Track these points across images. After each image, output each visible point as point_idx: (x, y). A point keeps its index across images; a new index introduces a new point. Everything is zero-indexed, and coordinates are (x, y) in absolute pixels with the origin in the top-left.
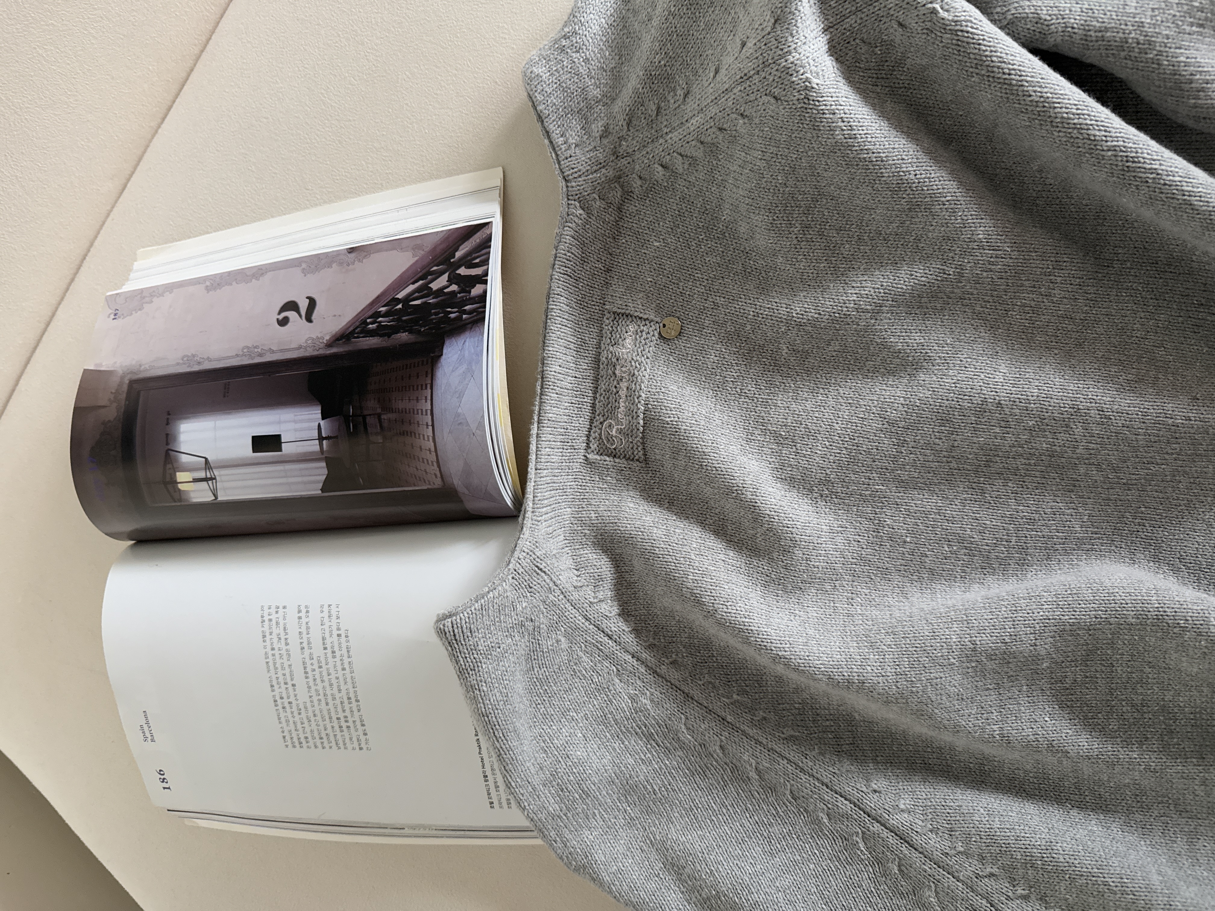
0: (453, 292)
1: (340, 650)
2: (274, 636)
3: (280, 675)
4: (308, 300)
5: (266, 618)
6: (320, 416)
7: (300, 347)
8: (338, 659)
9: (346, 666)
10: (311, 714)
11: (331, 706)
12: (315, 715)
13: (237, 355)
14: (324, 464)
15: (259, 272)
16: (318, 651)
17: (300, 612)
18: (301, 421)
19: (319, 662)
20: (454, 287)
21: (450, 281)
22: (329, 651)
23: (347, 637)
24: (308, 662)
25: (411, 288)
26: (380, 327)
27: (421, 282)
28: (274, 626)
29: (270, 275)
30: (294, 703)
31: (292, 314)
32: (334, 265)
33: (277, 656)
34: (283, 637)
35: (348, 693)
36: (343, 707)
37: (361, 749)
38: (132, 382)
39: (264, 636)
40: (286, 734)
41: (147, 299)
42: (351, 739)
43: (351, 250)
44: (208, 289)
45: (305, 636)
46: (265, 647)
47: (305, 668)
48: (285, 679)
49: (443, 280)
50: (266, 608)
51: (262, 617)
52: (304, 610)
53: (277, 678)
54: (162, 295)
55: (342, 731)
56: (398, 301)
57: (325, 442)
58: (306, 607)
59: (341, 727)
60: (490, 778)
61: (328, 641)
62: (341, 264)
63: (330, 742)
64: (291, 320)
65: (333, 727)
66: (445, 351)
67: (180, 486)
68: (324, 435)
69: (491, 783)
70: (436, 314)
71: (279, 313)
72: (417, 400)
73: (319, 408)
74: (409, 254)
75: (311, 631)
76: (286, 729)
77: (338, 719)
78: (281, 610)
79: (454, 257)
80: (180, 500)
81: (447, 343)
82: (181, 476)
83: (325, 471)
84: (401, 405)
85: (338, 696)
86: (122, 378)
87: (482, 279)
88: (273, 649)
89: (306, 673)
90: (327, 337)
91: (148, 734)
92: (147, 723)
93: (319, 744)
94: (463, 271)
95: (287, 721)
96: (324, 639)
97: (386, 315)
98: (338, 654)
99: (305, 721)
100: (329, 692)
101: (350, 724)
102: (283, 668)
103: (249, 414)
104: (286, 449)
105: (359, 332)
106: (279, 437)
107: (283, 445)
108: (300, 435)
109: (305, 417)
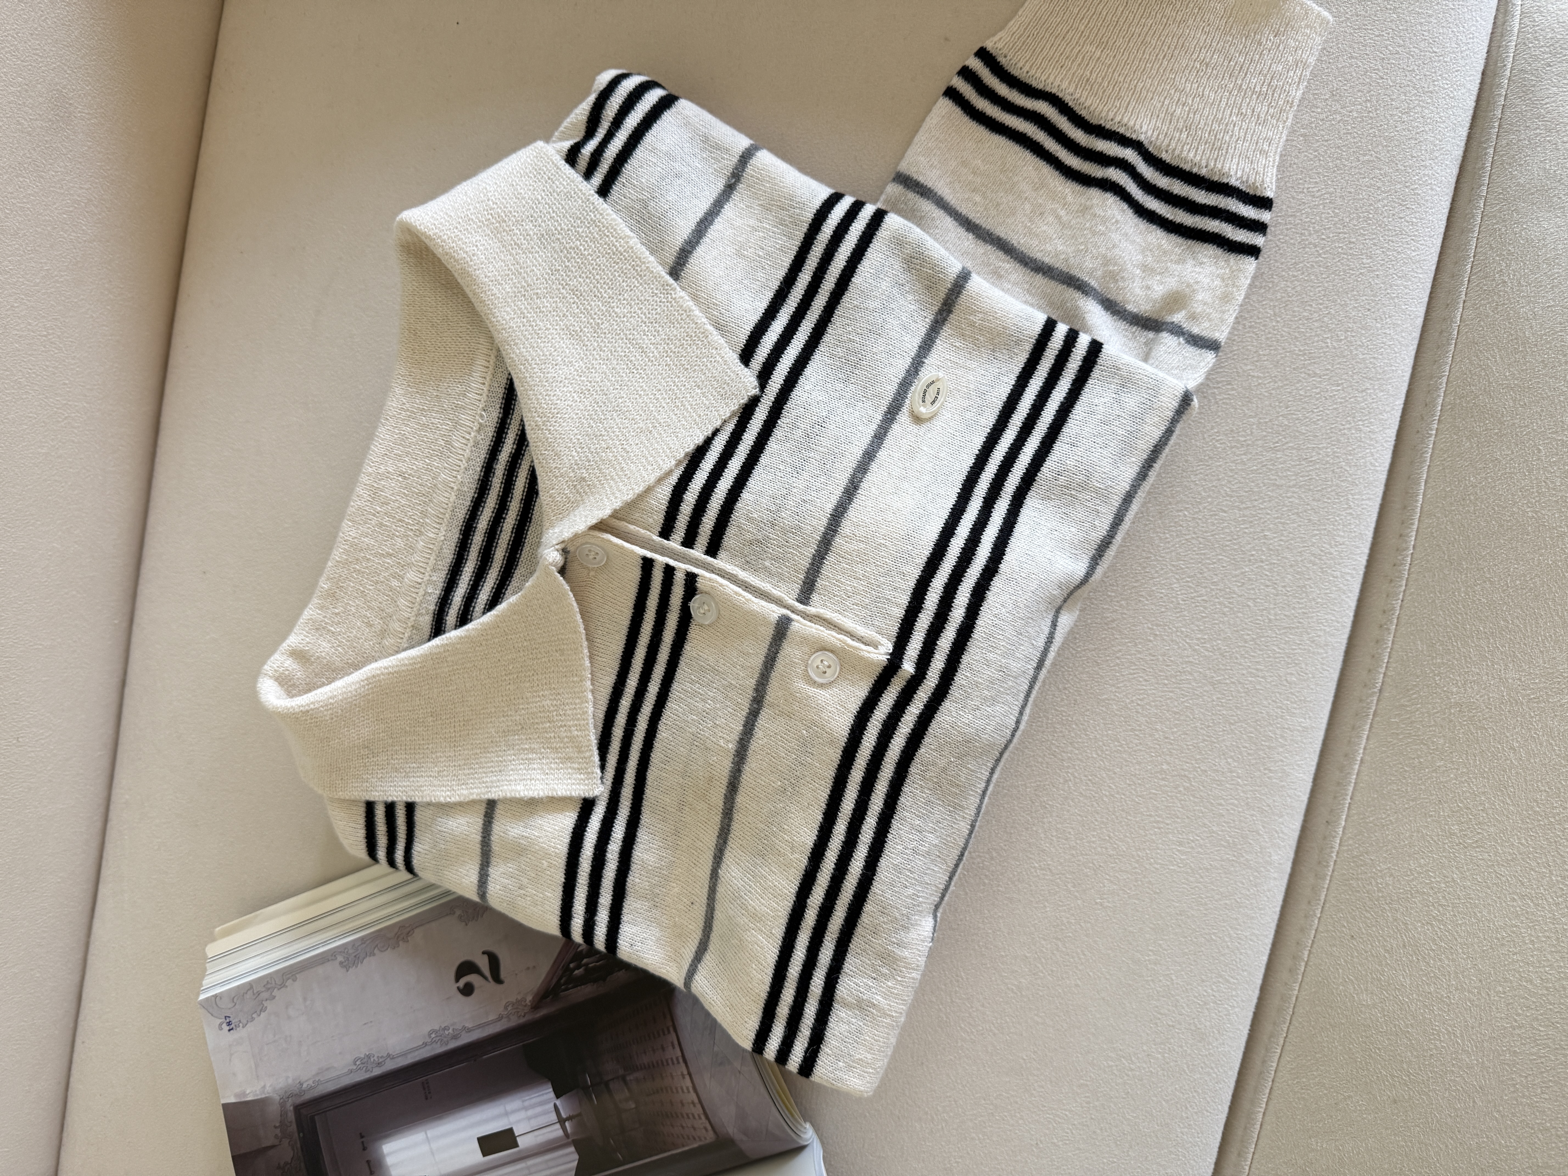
4: (486, 957)
6: (552, 1095)
7: (500, 1017)
13: (425, 1044)
14: (572, 1149)
15: (407, 929)
18: (533, 1106)
26: (589, 972)
29: (421, 931)
31: (472, 978)
38: (298, 1108)
41: (265, 995)
44: (344, 965)
54: (283, 985)
57: (567, 1124)
64: (476, 985)
68: (564, 1115)
71: (457, 980)
72: (663, 1049)
73: (550, 1085)
83: (576, 1157)
84: (647, 1060)
86: (282, 1104)
90: (529, 998)
103: (465, 1113)
104: (524, 1142)
105: (566, 983)
106: (510, 1131)
107: (518, 1139)
108: (535, 1123)
109: (534, 1101)
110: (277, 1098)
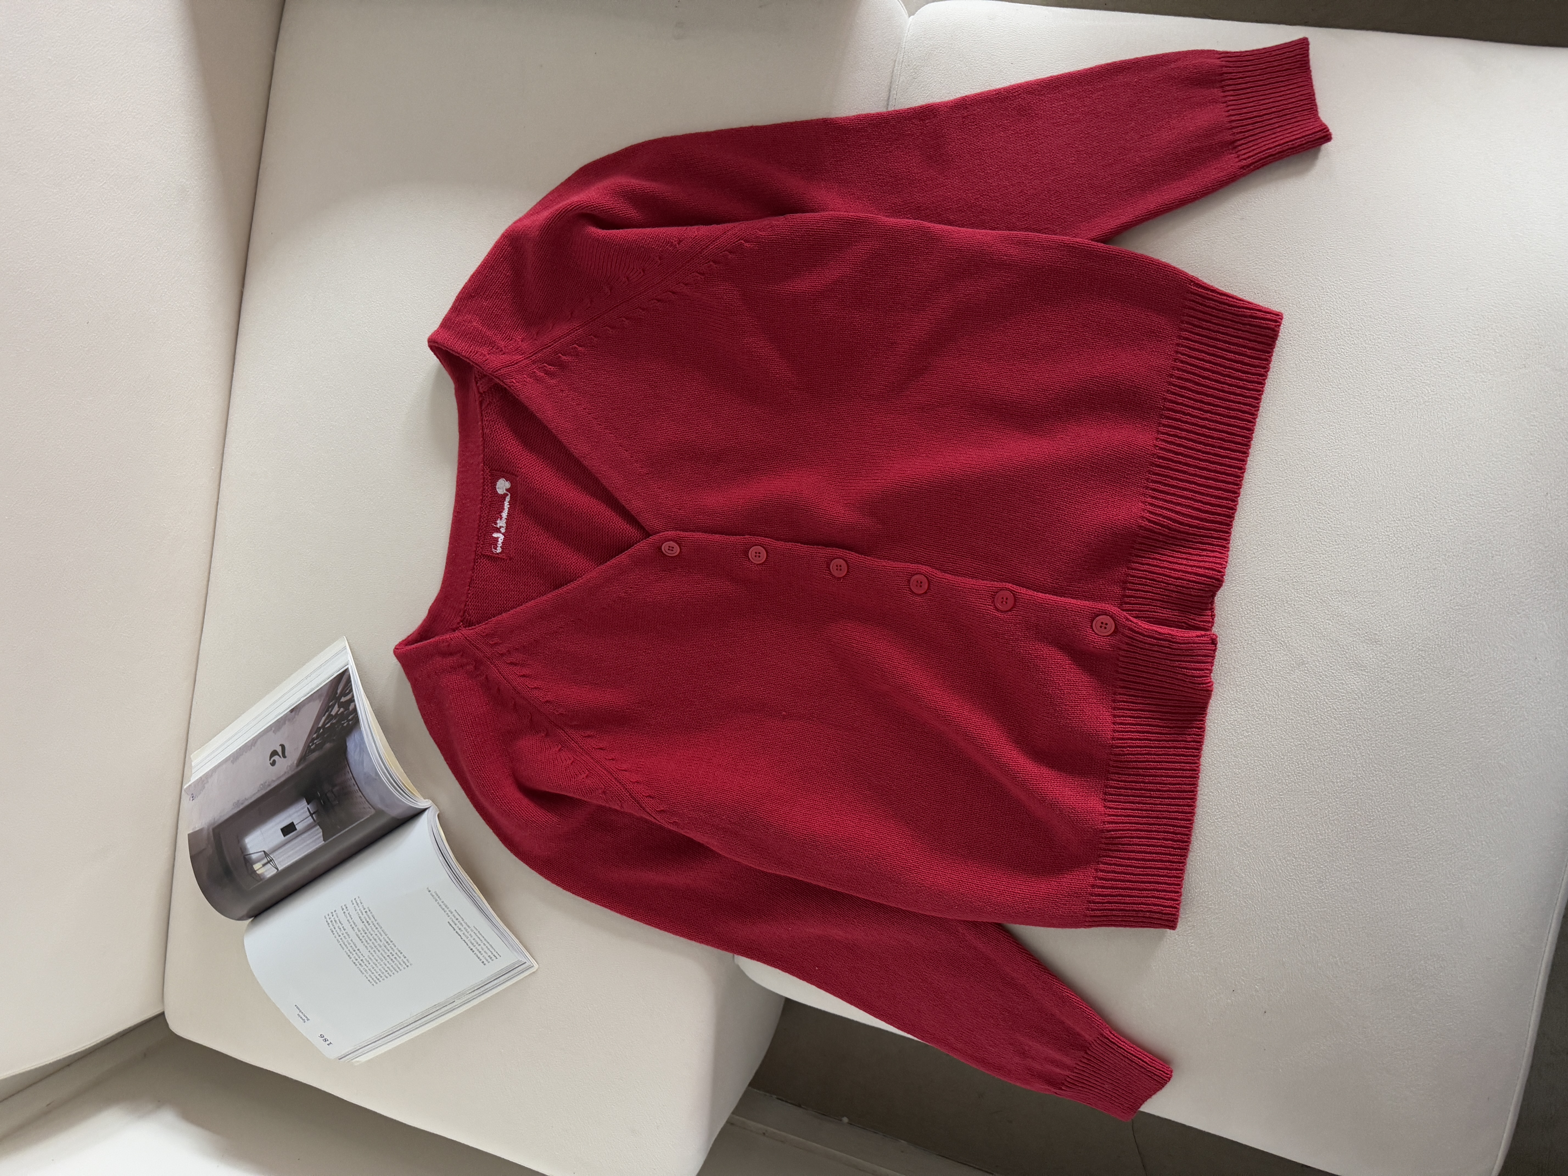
0: (342, 713)
1: (370, 919)
2: (337, 928)
3: (350, 948)
4: (280, 747)
5: (329, 922)
6: (306, 803)
7: (285, 773)
8: (371, 925)
9: (377, 926)
10: (375, 961)
11: (381, 951)
12: (377, 961)
13: (258, 791)
14: (318, 827)
15: (254, 742)
16: (361, 926)
17: (343, 909)
18: (299, 810)
19: (364, 931)
20: (342, 710)
21: (339, 707)
22: (365, 922)
23: (370, 911)
24: (359, 934)
25: (324, 718)
26: (317, 745)
27: (327, 713)
28: (335, 924)
29: (259, 742)
30: (364, 959)
31: (276, 758)
32: (287, 722)
33: (343, 939)
34: (341, 927)
35: (385, 940)
36: (387, 948)
37: (407, 966)
38: (214, 830)
39: (332, 931)
40: (369, 978)
41: (205, 782)
42: (400, 964)
43: (292, 711)
44: (233, 762)
45: (351, 921)
46: (335, 937)
47: (359, 938)
48: (353, 949)
49: (336, 708)
50: (327, 917)
51: (327, 922)
52: (344, 907)
53: (349, 950)
54: (212, 775)
55: (394, 962)
56: (319, 729)
57: (314, 816)
58: (345, 905)
59: (392, 960)
60: (474, 949)
61: (362, 918)
62: (289, 720)
63: (392, 971)
64: (276, 760)
65: (388, 962)
66: (348, 744)
67: (257, 872)
68: (312, 812)
69: (476, 951)
70: (338, 727)
71: (270, 760)
72: (345, 774)
73: (304, 800)
74: (318, 701)
75: (353, 916)
76: (367, 976)
77: (388, 956)
78: (334, 914)
79: (337, 693)
80: (261, 880)
81: (347, 739)
82: (256, 867)
83: (321, 830)
84: (339, 781)
85: (381, 944)
86: (208, 829)
87: (352, 700)
88: (340, 936)
89: (361, 940)
90: (295, 762)
91: (304, 1018)
92: (300, 1011)
93: (387, 975)
94: (343, 699)
95: (366, 971)
96: (360, 917)
97: (317, 738)
98: (370, 922)
99: (374, 966)
100: (376, 944)
101: (395, 956)
102: (349, 944)
103: (274, 819)
104: (298, 827)
105: (309, 752)
106: (293, 823)
108: (302, 818)
109: (300, 807)
110: (206, 827)
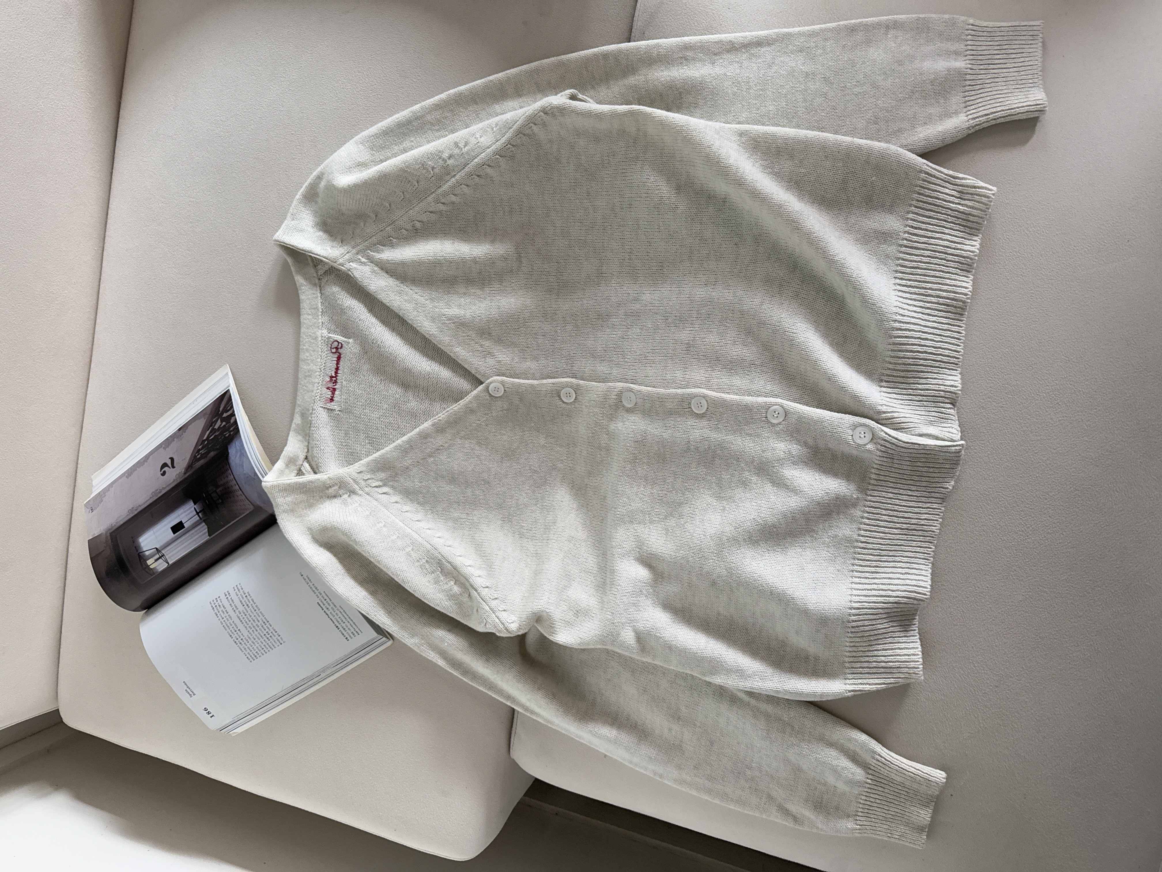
0: (225, 426)
1: (250, 602)
2: (221, 612)
3: (231, 629)
4: (170, 460)
5: (214, 606)
6: (193, 504)
7: (174, 481)
8: (251, 607)
9: (256, 608)
10: (253, 640)
11: (259, 631)
12: (255, 639)
13: (151, 498)
14: (204, 524)
15: (147, 458)
16: (241, 608)
18: (187, 511)
19: (244, 613)
20: (224, 423)
21: (222, 422)
22: (246, 606)
23: (249, 595)
24: (240, 615)
25: (208, 432)
26: (202, 455)
27: (211, 428)
28: (219, 608)
29: (151, 457)
30: (243, 638)
31: (166, 469)
32: (175, 439)
33: (226, 621)
34: (224, 610)
35: (262, 621)
36: (264, 628)
37: (281, 644)
38: (111, 534)
39: (217, 615)
40: (248, 655)
41: (103, 496)
42: (275, 642)
43: (180, 429)
44: (127, 477)
45: (233, 605)
46: (219, 619)
47: (240, 619)
48: (234, 629)
49: (219, 423)
50: (212, 602)
51: (212, 607)
52: (227, 594)
53: (231, 631)
54: (109, 490)
55: (269, 640)
56: (205, 440)
57: (200, 514)
58: (228, 592)
59: (268, 638)
60: (339, 626)
61: (243, 602)
62: (177, 437)
63: (267, 649)
64: (166, 471)
65: (265, 640)
66: (229, 451)
67: (151, 567)
68: (198, 511)
69: (341, 629)
70: (221, 438)
71: (161, 471)
72: (227, 477)
73: (192, 501)
74: (203, 419)
75: (234, 601)
76: (246, 653)
77: (265, 635)
78: (218, 599)
79: (219, 411)
80: (154, 573)
81: (229, 447)
82: (149, 562)
83: (206, 527)
84: (222, 483)
85: (259, 624)
86: (106, 534)
87: (233, 414)
88: (223, 618)
89: (241, 621)
90: (183, 471)
91: (191, 693)
92: (188, 687)
93: (263, 652)
94: (225, 415)
95: (245, 649)
96: (241, 601)
97: (202, 449)
98: (250, 605)
99: (252, 644)
100: (255, 625)
101: (271, 634)
102: (231, 625)
103: (165, 519)
104: (186, 525)
105: (195, 461)
106: (181, 522)
107: (185, 525)
108: (189, 517)
109: (188, 508)
110: (104, 532)
